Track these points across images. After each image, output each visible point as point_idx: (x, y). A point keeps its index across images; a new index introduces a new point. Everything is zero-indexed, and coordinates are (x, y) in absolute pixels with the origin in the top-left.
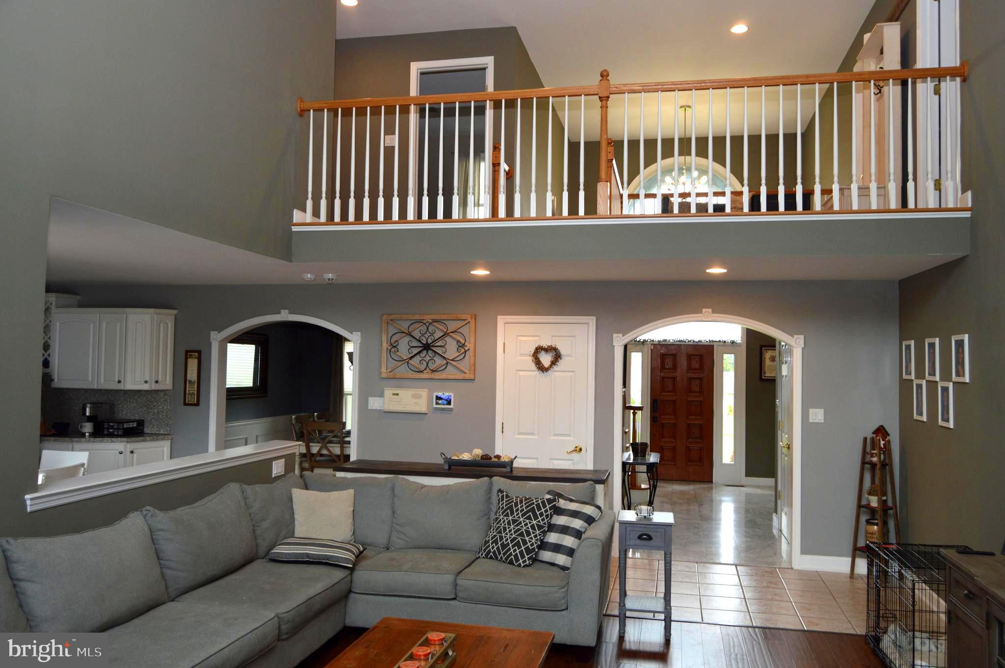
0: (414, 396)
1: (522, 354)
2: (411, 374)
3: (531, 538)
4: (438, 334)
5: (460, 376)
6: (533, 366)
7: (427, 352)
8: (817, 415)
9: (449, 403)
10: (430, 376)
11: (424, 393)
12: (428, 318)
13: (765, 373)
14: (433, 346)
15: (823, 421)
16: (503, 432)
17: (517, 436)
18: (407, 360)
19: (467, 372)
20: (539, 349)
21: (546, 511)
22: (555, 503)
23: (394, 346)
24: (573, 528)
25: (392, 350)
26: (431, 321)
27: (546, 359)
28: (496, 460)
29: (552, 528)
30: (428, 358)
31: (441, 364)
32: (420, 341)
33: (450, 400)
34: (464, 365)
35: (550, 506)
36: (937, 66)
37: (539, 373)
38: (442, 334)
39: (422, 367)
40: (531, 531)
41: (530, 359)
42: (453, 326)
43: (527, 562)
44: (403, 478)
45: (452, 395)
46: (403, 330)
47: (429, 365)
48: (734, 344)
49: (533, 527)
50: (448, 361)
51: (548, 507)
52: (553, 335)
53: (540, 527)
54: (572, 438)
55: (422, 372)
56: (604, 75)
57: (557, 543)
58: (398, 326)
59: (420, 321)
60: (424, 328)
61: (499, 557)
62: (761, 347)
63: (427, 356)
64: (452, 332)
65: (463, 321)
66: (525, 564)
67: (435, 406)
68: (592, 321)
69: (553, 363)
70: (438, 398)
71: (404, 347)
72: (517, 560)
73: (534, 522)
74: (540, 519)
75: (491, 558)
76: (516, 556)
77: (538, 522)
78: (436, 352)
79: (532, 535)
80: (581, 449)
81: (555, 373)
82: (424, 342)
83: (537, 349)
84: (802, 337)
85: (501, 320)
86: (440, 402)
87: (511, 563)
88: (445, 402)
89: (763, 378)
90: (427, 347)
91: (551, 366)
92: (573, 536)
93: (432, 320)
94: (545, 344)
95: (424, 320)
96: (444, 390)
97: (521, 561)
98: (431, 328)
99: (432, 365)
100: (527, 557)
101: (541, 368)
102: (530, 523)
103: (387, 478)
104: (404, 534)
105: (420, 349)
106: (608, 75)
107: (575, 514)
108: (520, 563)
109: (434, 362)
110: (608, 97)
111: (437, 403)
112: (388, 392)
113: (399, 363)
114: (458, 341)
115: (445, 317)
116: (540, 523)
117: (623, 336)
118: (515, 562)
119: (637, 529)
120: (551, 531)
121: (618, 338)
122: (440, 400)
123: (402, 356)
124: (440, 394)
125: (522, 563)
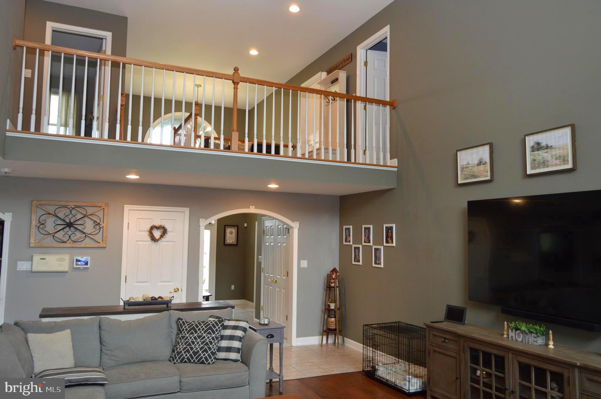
0: (58, 260)
1: (140, 231)
2: (55, 244)
3: (213, 346)
4: (79, 216)
5: (95, 245)
6: (148, 238)
7: (70, 228)
8: (304, 264)
9: (86, 264)
10: (72, 245)
11: (67, 257)
12: (71, 204)
13: (226, 241)
14: (74, 224)
15: (307, 267)
16: (126, 282)
17: (136, 284)
18: (53, 234)
19: (101, 242)
20: (153, 228)
21: (219, 328)
22: (223, 322)
23: (41, 224)
24: (237, 336)
25: (40, 227)
26: (73, 207)
27: (157, 234)
28: (161, 300)
29: (223, 338)
30: (70, 233)
31: (80, 237)
32: (64, 221)
33: (87, 262)
34: (98, 238)
35: (221, 324)
36: (365, 96)
37: (152, 243)
38: (83, 216)
39: (65, 239)
40: (213, 341)
41: (147, 234)
42: (90, 211)
43: (214, 361)
44: (106, 317)
45: (89, 259)
46: (50, 212)
47: (71, 237)
48: (211, 224)
49: (213, 338)
50: (86, 235)
51: (219, 326)
52: (162, 218)
53: (217, 338)
54: (172, 283)
55: (65, 242)
56: (236, 70)
57: (228, 346)
58: (45, 209)
59: (66, 207)
60: (67, 211)
61: (192, 361)
62: (225, 226)
63: (69, 231)
64: (90, 215)
65: (98, 208)
66: (212, 362)
67: (75, 266)
68: (187, 210)
69: (162, 236)
70: (78, 261)
71: (50, 224)
72: (207, 360)
73: (213, 335)
74: (216, 333)
75: (185, 362)
76: (206, 358)
77: (215, 335)
78: (78, 229)
79: (214, 344)
80: (178, 290)
81: (162, 243)
82: (68, 221)
83: (152, 227)
84: (298, 223)
85: (127, 208)
86: (79, 263)
87: (203, 363)
88: (84, 263)
89: (226, 243)
90: (70, 225)
91: (160, 238)
92: (238, 341)
93: (75, 206)
94: (157, 224)
95: (68, 205)
96: (82, 255)
97: (210, 361)
98: (74, 212)
99: (73, 237)
100: (213, 357)
101: (153, 239)
102: (211, 336)
103: (91, 318)
104: (114, 356)
105: (64, 226)
106: (238, 70)
107: (235, 328)
108: (209, 362)
109: (75, 236)
110: (239, 83)
111: (77, 264)
112: (36, 258)
113: (46, 236)
114: (95, 221)
115: (85, 204)
116: (217, 335)
117: (206, 220)
118: (205, 362)
119: (266, 332)
120: (223, 340)
121: (202, 221)
122: (79, 262)
123: (49, 231)
124: (79, 258)
125: (211, 362)
